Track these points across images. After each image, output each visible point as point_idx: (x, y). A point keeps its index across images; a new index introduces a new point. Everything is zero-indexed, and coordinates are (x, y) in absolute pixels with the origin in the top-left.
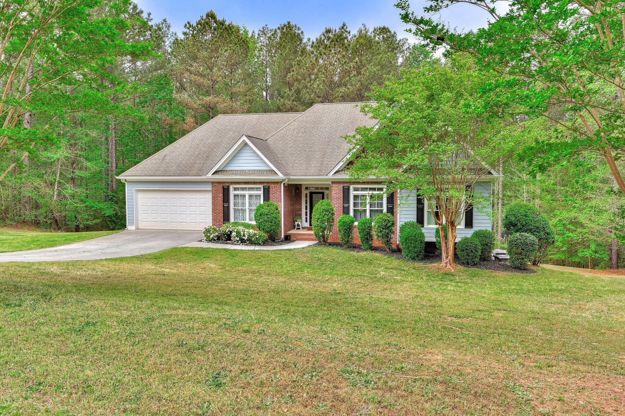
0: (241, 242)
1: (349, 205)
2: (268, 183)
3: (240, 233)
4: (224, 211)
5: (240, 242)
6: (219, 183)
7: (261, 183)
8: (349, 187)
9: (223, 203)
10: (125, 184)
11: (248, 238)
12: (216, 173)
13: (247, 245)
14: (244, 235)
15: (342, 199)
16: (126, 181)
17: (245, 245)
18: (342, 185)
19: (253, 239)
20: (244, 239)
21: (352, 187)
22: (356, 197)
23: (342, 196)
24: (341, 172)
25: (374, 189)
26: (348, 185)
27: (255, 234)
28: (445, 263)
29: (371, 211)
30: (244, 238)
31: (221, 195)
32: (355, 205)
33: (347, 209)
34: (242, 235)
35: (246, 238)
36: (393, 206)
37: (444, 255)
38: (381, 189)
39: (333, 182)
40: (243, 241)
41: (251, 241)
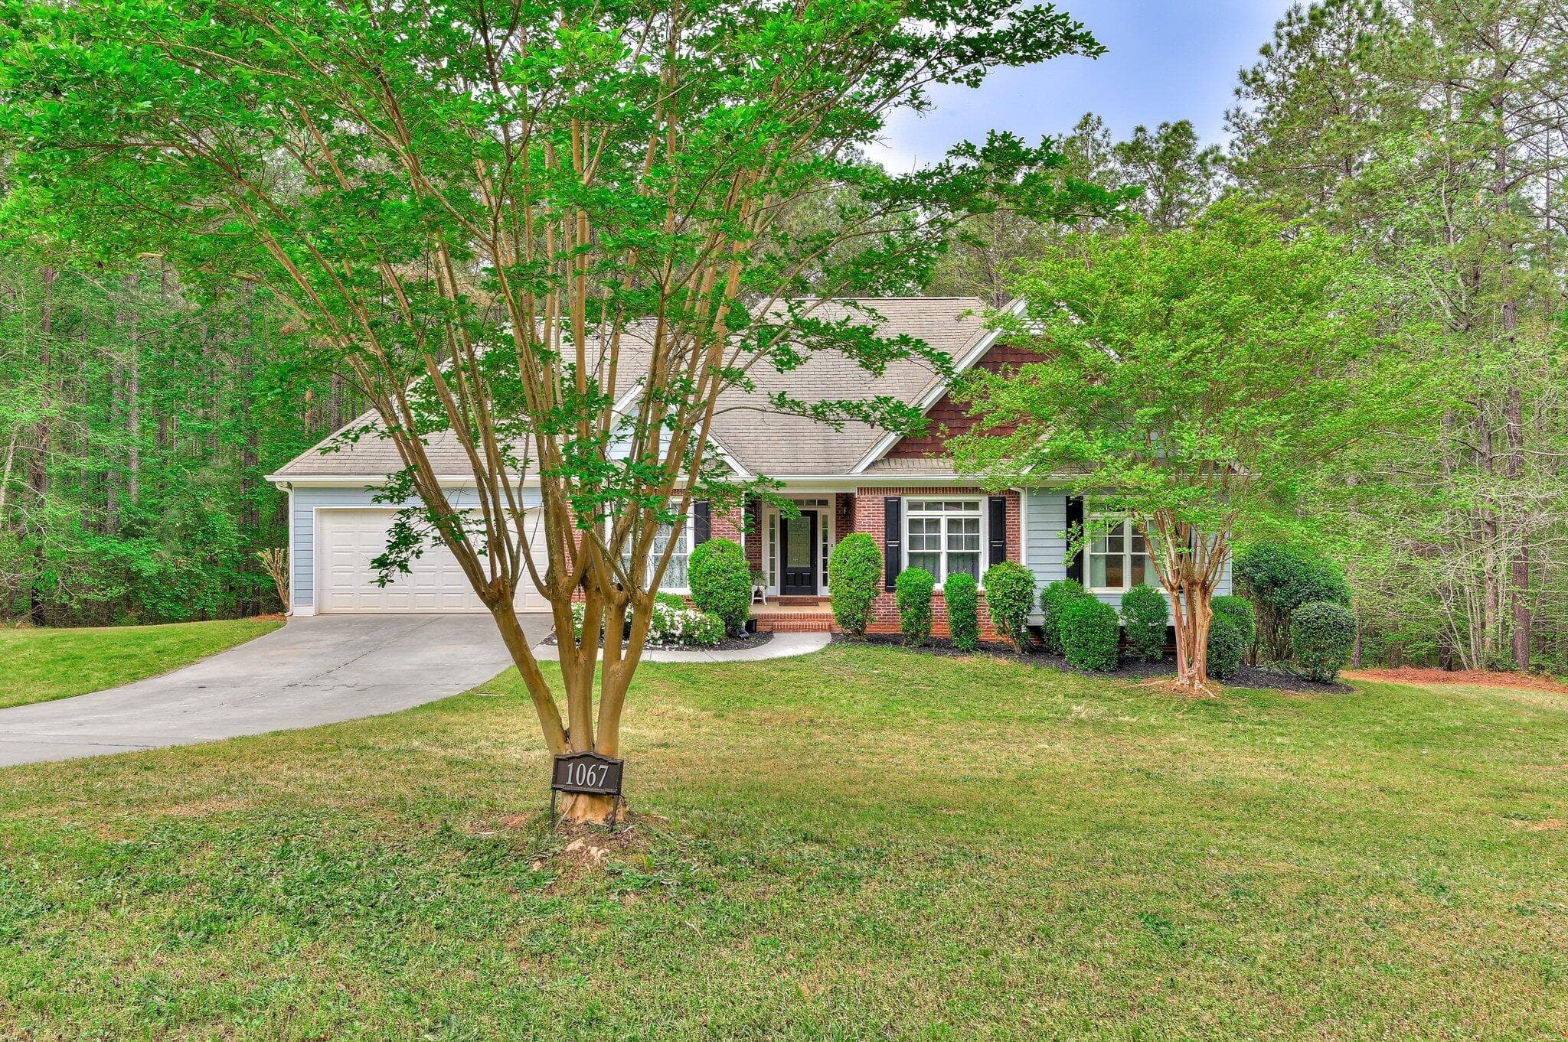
0: (664, 643)
1: (900, 544)
3: (663, 619)
5: (661, 642)
8: (899, 499)
10: (287, 494)
11: (683, 631)
13: (681, 649)
14: (672, 626)
15: (882, 528)
16: (290, 486)
17: (677, 649)
18: (881, 497)
19: (697, 633)
20: (673, 635)
21: (905, 500)
22: (914, 524)
23: (882, 522)
24: (881, 466)
25: (957, 505)
26: (897, 495)
27: (702, 622)
28: (1189, 678)
29: (949, 555)
30: (672, 631)
32: (913, 542)
33: (895, 553)
34: (669, 624)
35: (678, 633)
36: (1004, 544)
37: (1182, 658)
38: (974, 506)
39: (860, 489)
40: (668, 639)
41: (691, 640)
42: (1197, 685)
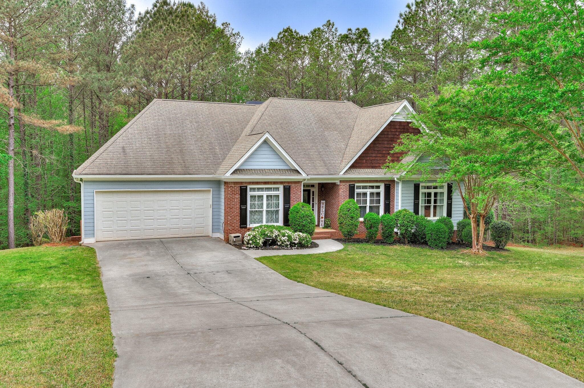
0: (291, 247)
2: (288, 182)
4: (241, 214)
5: (289, 246)
6: (237, 183)
7: (281, 183)
9: (241, 205)
10: (80, 184)
11: (299, 241)
12: (235, 172)
13: (301, 249)
16: (81, 180)
18: (348, 184)
19: (303, 242)
20: (295, 243)
22: (358, 194)
23: (348, 195)
24: (349, 172)
26: (353, 183)
28: (477, 249)
29: (370, 206)
30: (294, 241)
31: (238, 196)
32: (358, 202)
34: (293, 238)
35: (297, 242)
36: (390, 202)
38: (379, 187)
39: (340, 181)
40: (292, 245)
41: (301, 245)
42: (480, 252)
